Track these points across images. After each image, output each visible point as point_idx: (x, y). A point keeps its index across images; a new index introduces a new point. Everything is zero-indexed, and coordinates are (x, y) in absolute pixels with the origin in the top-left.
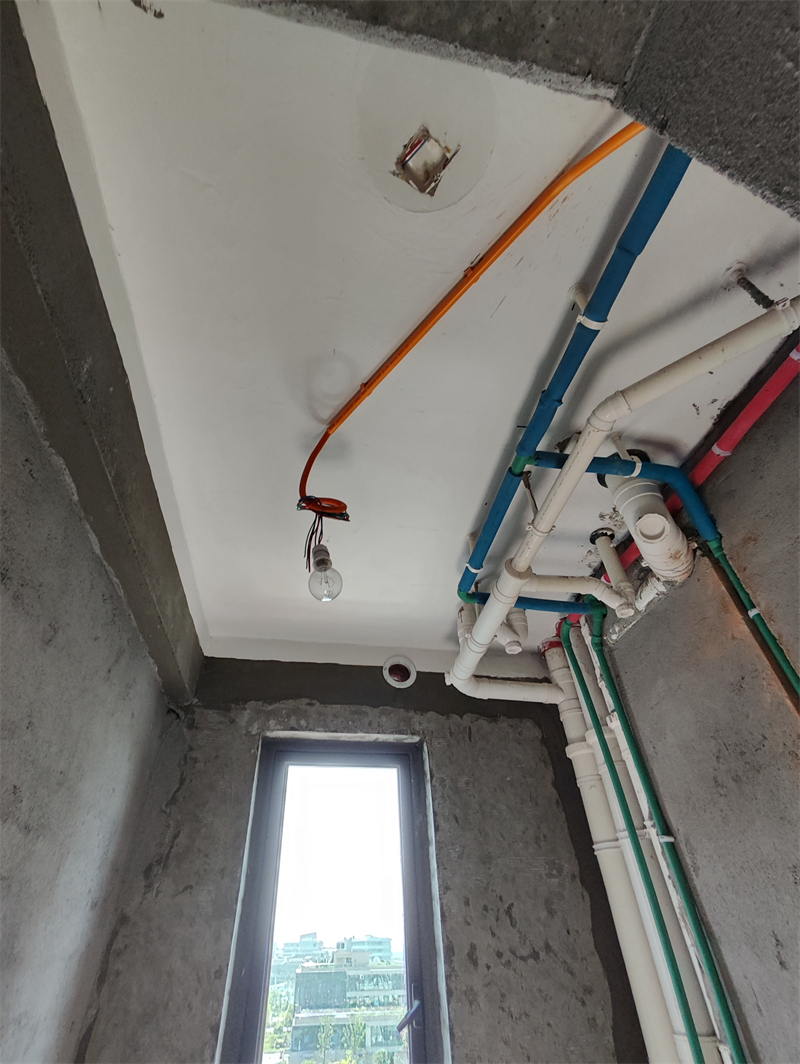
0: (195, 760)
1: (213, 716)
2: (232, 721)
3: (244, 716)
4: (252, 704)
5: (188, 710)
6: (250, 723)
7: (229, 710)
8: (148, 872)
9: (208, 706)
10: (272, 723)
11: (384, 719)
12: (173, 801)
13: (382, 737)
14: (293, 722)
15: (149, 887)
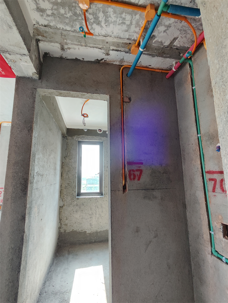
0: (68, 144)
1: (70, 138)
2: (73, 139)
3: (75, 137)
4: (76, 136)
5: (66, 137)
6: (76, 139)
7: (72, 137)
8: (65, 158)
9: (69, 136)
10: (79, 139)
11: (97, 138)
12: (66, 149)
13: (96, 141)
14: (82, 139)
15: (65, 159)
